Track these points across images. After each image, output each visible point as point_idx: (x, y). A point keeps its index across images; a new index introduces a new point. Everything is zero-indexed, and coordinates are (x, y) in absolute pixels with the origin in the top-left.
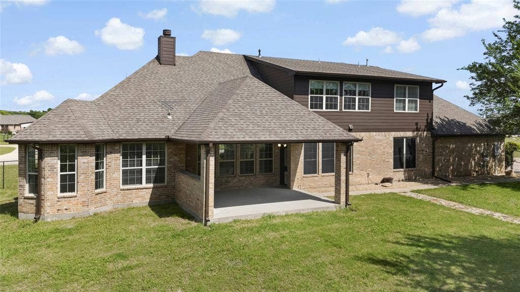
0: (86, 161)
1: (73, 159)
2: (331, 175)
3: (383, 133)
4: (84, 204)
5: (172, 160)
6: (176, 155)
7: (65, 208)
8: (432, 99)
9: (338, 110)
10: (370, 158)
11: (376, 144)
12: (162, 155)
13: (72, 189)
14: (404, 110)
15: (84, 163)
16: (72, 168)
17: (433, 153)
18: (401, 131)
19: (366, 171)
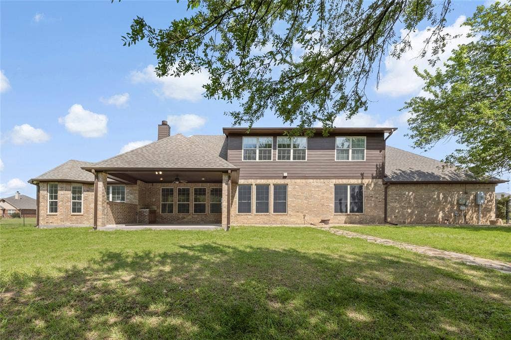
0: (63, 193)
1: (56, 192)
2: (264, 215)
3: (322, 180)
4: (62, 220)
5: (129, 197)
6: (131, 194)
7: (51, 221)
8: (384, 149)
9: (272, 160)
10: (306, 202)
11: (313, 189)
12: (123, 193)
13: (56, 211)
14: (348, 159)
15: (62, 194)
16: (56, 198)
17: (386, 199)
18: (344, 179)
19: (302, 212)
